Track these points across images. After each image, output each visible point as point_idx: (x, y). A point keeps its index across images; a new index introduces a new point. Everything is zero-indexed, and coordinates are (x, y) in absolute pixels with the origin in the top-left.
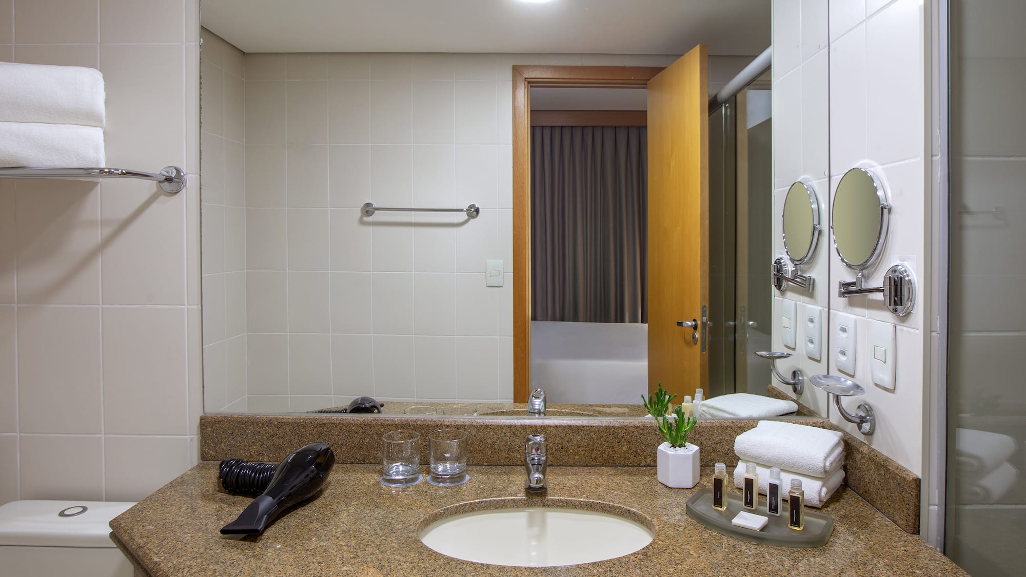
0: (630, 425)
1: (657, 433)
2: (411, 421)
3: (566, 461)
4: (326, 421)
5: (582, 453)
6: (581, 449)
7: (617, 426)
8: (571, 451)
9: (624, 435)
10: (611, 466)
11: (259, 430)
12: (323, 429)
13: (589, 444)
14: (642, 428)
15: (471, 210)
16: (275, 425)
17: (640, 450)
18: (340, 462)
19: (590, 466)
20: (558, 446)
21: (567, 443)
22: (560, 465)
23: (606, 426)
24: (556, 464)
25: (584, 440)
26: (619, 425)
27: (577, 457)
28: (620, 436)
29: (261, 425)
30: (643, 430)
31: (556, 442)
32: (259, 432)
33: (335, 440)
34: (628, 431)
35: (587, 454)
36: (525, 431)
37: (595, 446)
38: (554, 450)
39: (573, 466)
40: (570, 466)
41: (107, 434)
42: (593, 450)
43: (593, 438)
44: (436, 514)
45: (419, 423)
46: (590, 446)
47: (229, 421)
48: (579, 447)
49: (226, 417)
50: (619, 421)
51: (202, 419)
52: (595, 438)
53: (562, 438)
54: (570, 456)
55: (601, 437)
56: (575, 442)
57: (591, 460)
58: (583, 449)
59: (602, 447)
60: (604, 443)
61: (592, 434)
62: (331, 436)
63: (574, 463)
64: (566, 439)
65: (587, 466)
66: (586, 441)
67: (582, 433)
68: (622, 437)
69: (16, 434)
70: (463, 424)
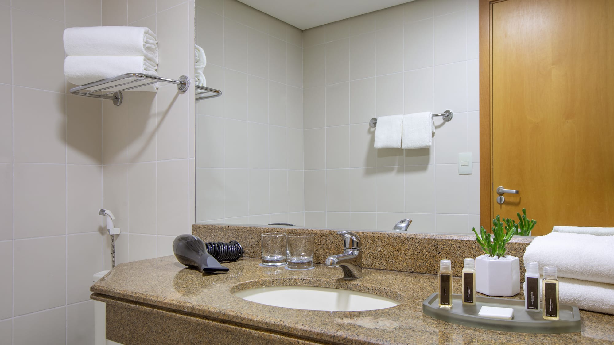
0: (449, 239)
1: (474, 247)
2: (295, 230)
3: (397, 266)
4: (249, 228)
5: (409, 261)
6: (408, 257)
7: (438, 238)
8: (400, 259)
9: (444, 247)
10: (433, 274)
11: (217, 234)
12: (247, 234)
13: (414, 254)
14: (460, 241)
15: (445, 115)
16: (224, 231)
17: (458, 261)
18: (255, 257)
19: (415, 273)
20: (390, 253)
21: (398, 252)
22: (392, 270)
23: (428, 238)
24: (389, 269)
25: (410, 250)
26: (440, 238)
27: (405, 264)
28: (440, 248)
29: (217, 230)
30: (460, 243)
31: (389, 250)
32: (217, 235)
33: (253, 242)
34: (447, 243)
35: (413, 262)
36: (366, 240)
37: (419, 256)
38: (387, 257)
39: (401, 272)
40: (400, 271)
41: (159, 235)
42: (417, 259)
43: (417, 248)
44: (266, 281)
45: (299, 231)
46: (415, 256)
47: (204, 228)
48: (406, 256)
49: (203, 225)
50: (440, 235)
51: (193, 226)
52: (420, 249)
53: (394, 247)
54: (399, 262)
55: (425, 248)
56: (403, 251)
57: (416, 267)
58: (410, 257)
59: (425, 257)
60: (427, 253)
61: (416, 245)
62: (251, 239)
63: (402, 269)
64: (397, 248)
65: (413, 272)
66: (412, 251)
67: (409, 244)
68: (442, 249)
69: (127, 233)
70: (325, 233)
